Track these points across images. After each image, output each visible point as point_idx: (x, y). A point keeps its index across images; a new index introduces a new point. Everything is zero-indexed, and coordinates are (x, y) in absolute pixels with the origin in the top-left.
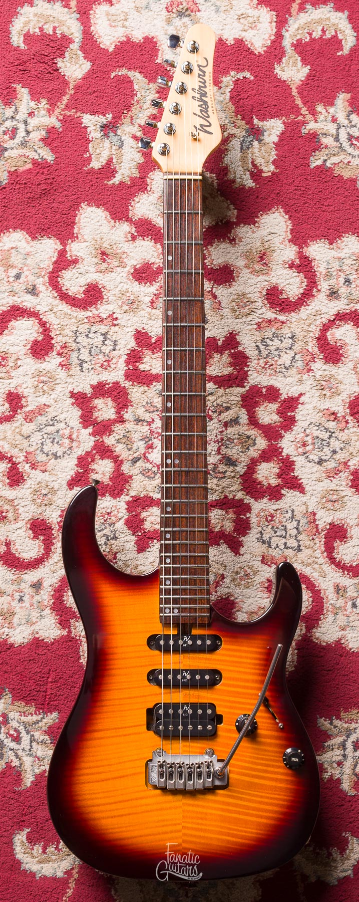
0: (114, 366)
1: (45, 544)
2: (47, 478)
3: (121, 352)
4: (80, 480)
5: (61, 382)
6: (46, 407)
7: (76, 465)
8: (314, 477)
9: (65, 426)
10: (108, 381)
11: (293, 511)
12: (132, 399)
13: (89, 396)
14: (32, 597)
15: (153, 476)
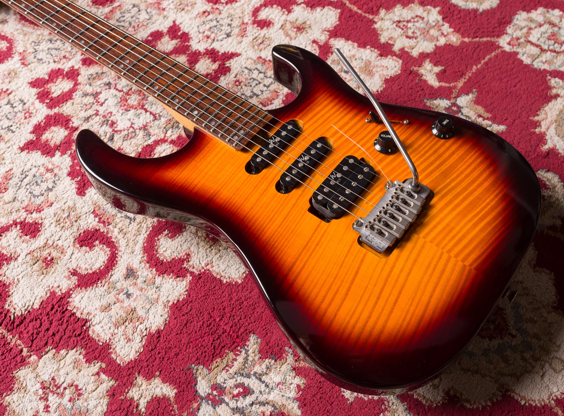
0: (35, 110)
1: (104, 244)
2: (58, 206)
3: (31, 101)
4: (84, 184)
5: (5, 150)
6: (9, 172)
7: (72, 179)
8: (235, 43)
9: (37, 169)
10: (40, 121)
11: (246, 68)
12: (69, 114)
13: (34, 139)
14: (135, 284)
15: (134, 134)
